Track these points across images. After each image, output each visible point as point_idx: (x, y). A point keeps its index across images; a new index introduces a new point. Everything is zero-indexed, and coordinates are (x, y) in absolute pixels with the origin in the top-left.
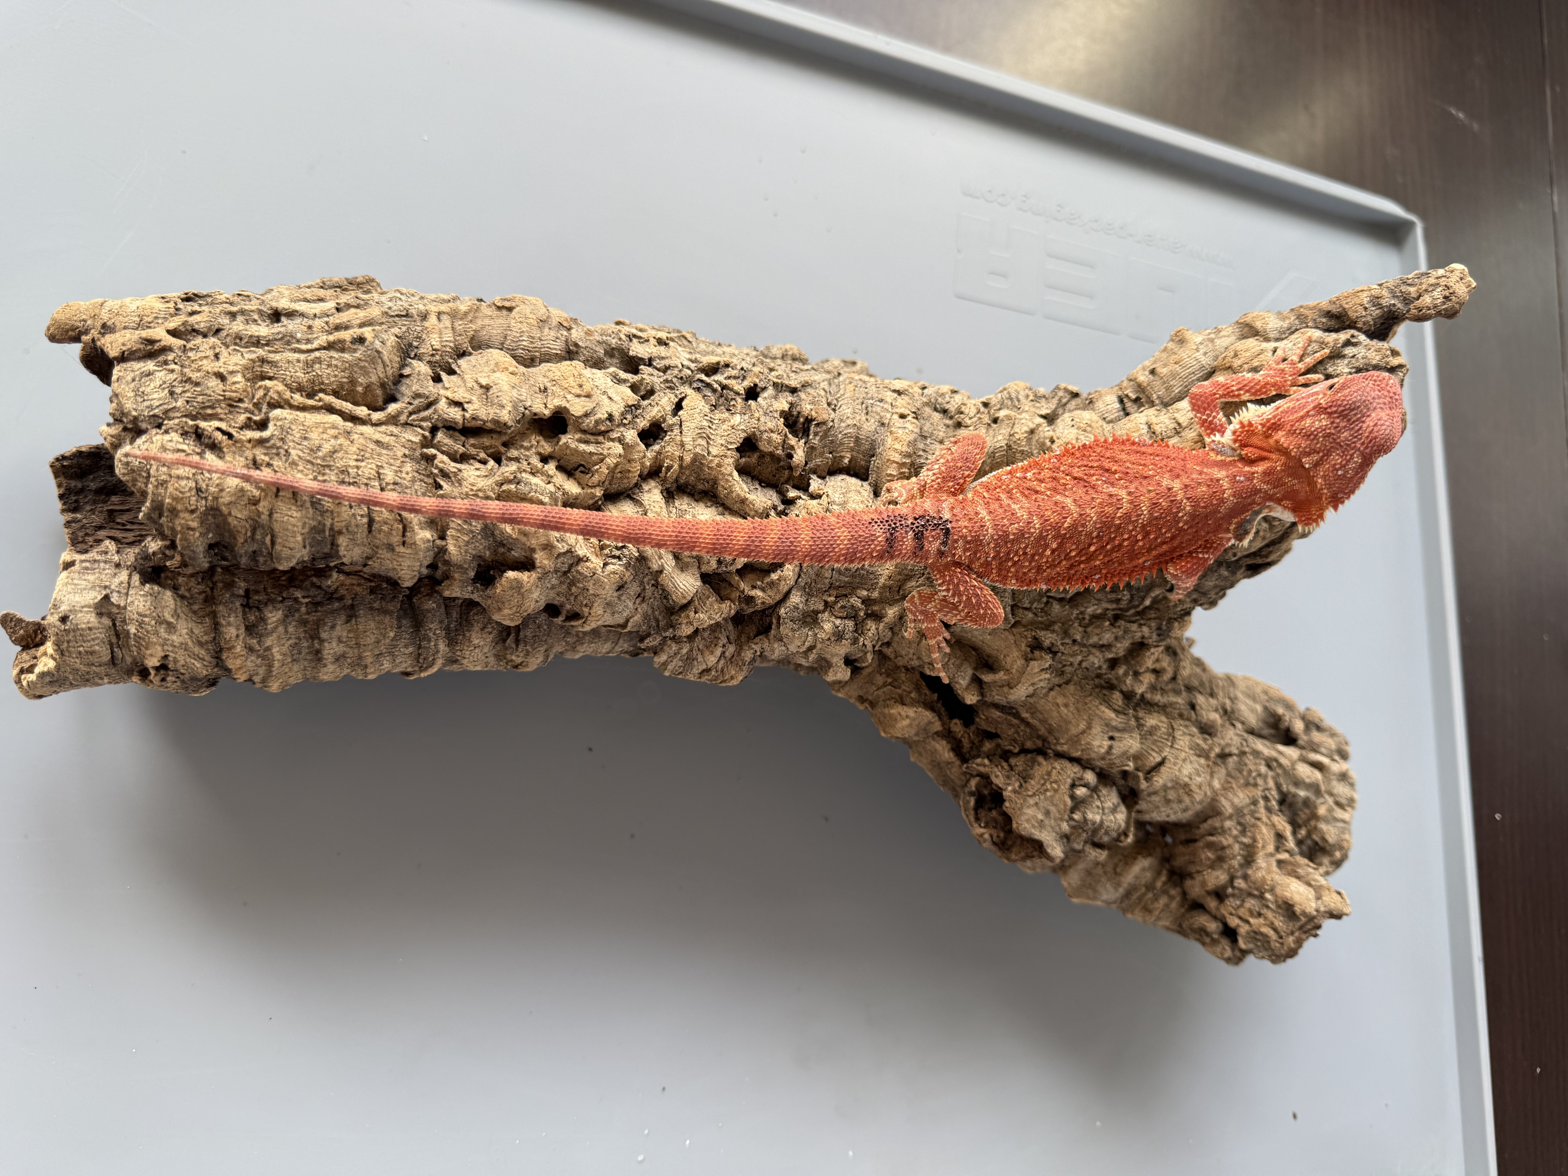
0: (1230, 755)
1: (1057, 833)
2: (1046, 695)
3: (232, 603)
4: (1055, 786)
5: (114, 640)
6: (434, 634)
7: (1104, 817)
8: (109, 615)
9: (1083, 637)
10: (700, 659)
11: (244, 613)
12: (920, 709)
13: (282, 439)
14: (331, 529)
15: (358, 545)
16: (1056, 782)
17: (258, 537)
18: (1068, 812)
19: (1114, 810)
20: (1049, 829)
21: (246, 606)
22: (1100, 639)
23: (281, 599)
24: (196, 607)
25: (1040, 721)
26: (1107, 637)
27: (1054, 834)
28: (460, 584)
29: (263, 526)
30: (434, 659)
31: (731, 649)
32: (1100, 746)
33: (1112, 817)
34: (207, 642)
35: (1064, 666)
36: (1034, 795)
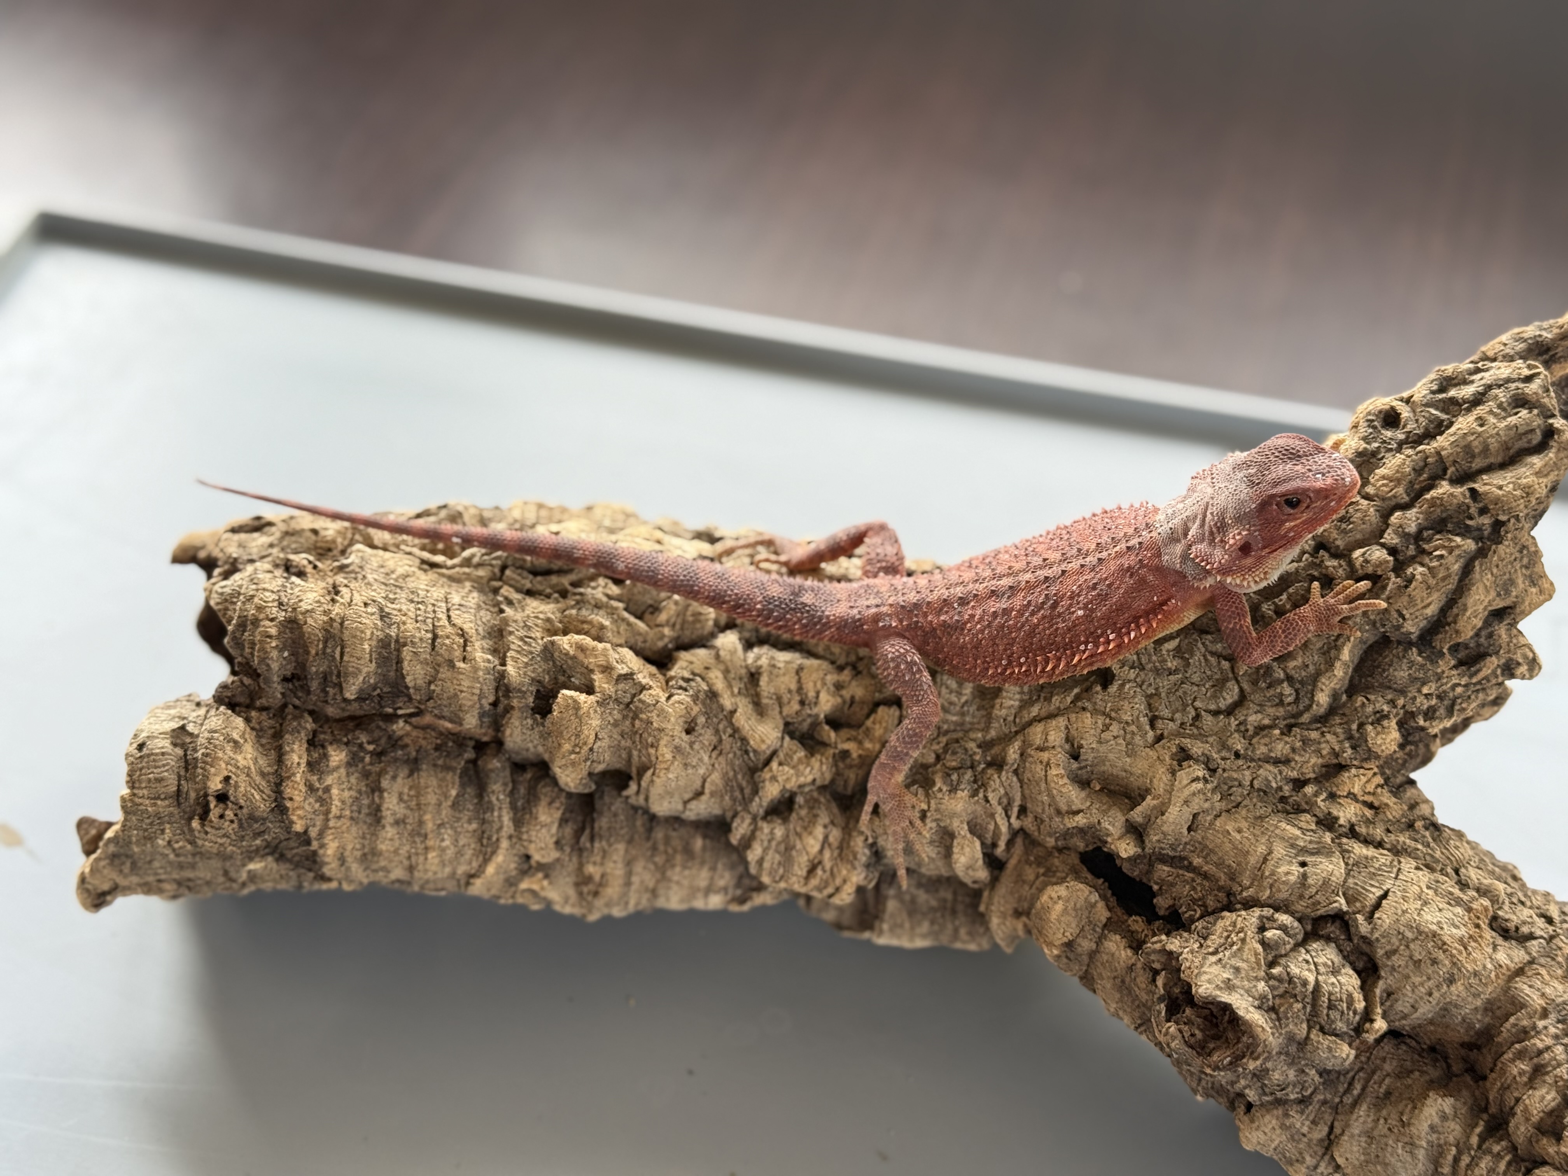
0: (1531, 937)
1: (1254, 997)
2: (1211, 824)
3: (299, 732)
4: (1242, 935)
5: (182, 773)
6: (498, 799)
7: (1320, 978)
8: (183, 746)
9: (1247, 749)
10: (799, 846)
11: (308, 750)
12: (1072, 883)
13: (361, 567)
14: (397, 641)
15: (421, 663)
16: (1242, 930)
17: (329, 650)
18: (1264, 967)
19: (1335, 972)
20: (1242, 992)
21: (312, 743)
22: (1270, 751)
23: (345, 740)
24: (264, 741)
25: (1217, 865)
26: (1281, 748)
27: (1250, 999)
28: (519, 714)
29: (333, 637)
30: (498, 840)
31: (835, 834)
32: (1288, 873)
33: (1333, 980)
34: (269, 774)
35: (1231, 787)
36: (1215, 953)
